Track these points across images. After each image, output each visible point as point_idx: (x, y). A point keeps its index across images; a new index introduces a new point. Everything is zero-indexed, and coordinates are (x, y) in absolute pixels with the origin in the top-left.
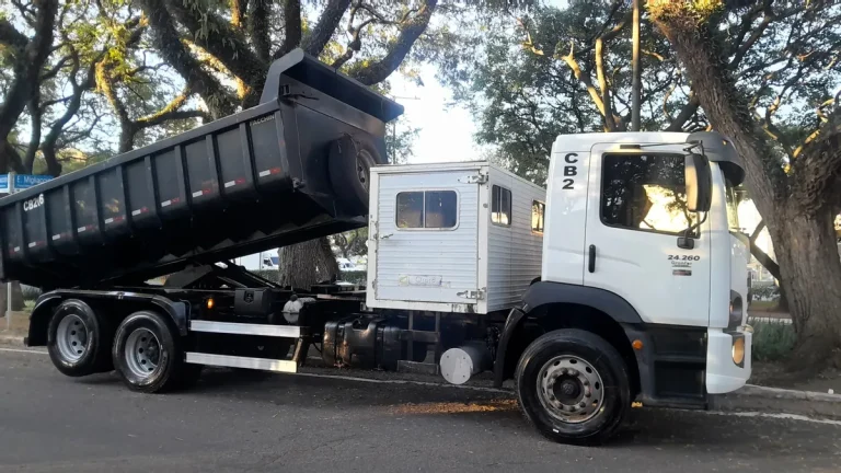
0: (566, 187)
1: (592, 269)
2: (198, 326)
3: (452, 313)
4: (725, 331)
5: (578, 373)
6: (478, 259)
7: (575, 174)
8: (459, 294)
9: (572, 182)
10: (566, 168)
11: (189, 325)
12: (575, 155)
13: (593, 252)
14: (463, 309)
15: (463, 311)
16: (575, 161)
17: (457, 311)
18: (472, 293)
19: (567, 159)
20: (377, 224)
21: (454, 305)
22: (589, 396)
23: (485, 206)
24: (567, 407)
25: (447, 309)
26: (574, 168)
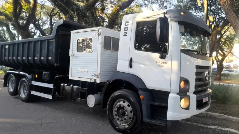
0: (124, 35)
1: (131, 67)
3: (90, 82)
4: (178, 94)
5: (124, 107)
6: (98, 63)
7: (127, 30)
8: (92, 75)
9: (126, 33)
10: (125, 28)
11: (31, 83)
12: (128, 23)
13: (131, 60)
14: (93, 81)
15: (93, 82)
16: (128, 25)
17: (92, 81)
18: (96, 75)
19: (125, 24)
20: (72, 51)
21: (91, 79)
22: (127, 116)
23: (100, 43)
24: (120, 119)
25: (89, 80)
26: (127, 28)
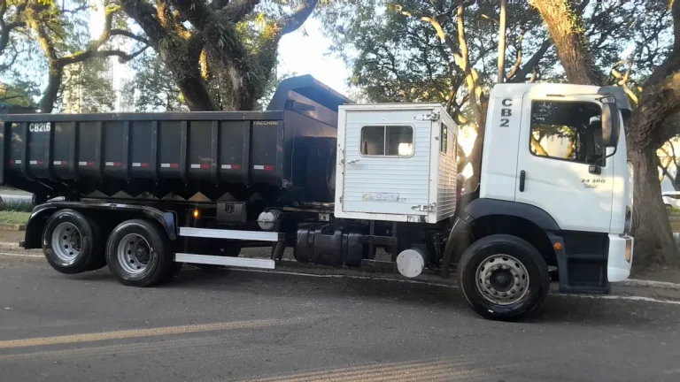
0: (503, 125)
1: (522, 189)
2: (185, 232)
3: (407, 222)
5: (511, 268)
6: (430, 180)
7: (510, 114)
8: (413, 208)
9: (507, 121)
10: (503, 111)
12: (510, 100)
13: (523, 176)
14: (416, 220)
15: (416, 221)
16: (510, 105)
17: (412, 221)
18: (425, 207)
19: (504, 102)
20: (344, 152)
21: (409, 216)
22: (518, 285)
23: (437, 138)
24: (500, 293)
25: (404, 219)
26: (510, 111)
